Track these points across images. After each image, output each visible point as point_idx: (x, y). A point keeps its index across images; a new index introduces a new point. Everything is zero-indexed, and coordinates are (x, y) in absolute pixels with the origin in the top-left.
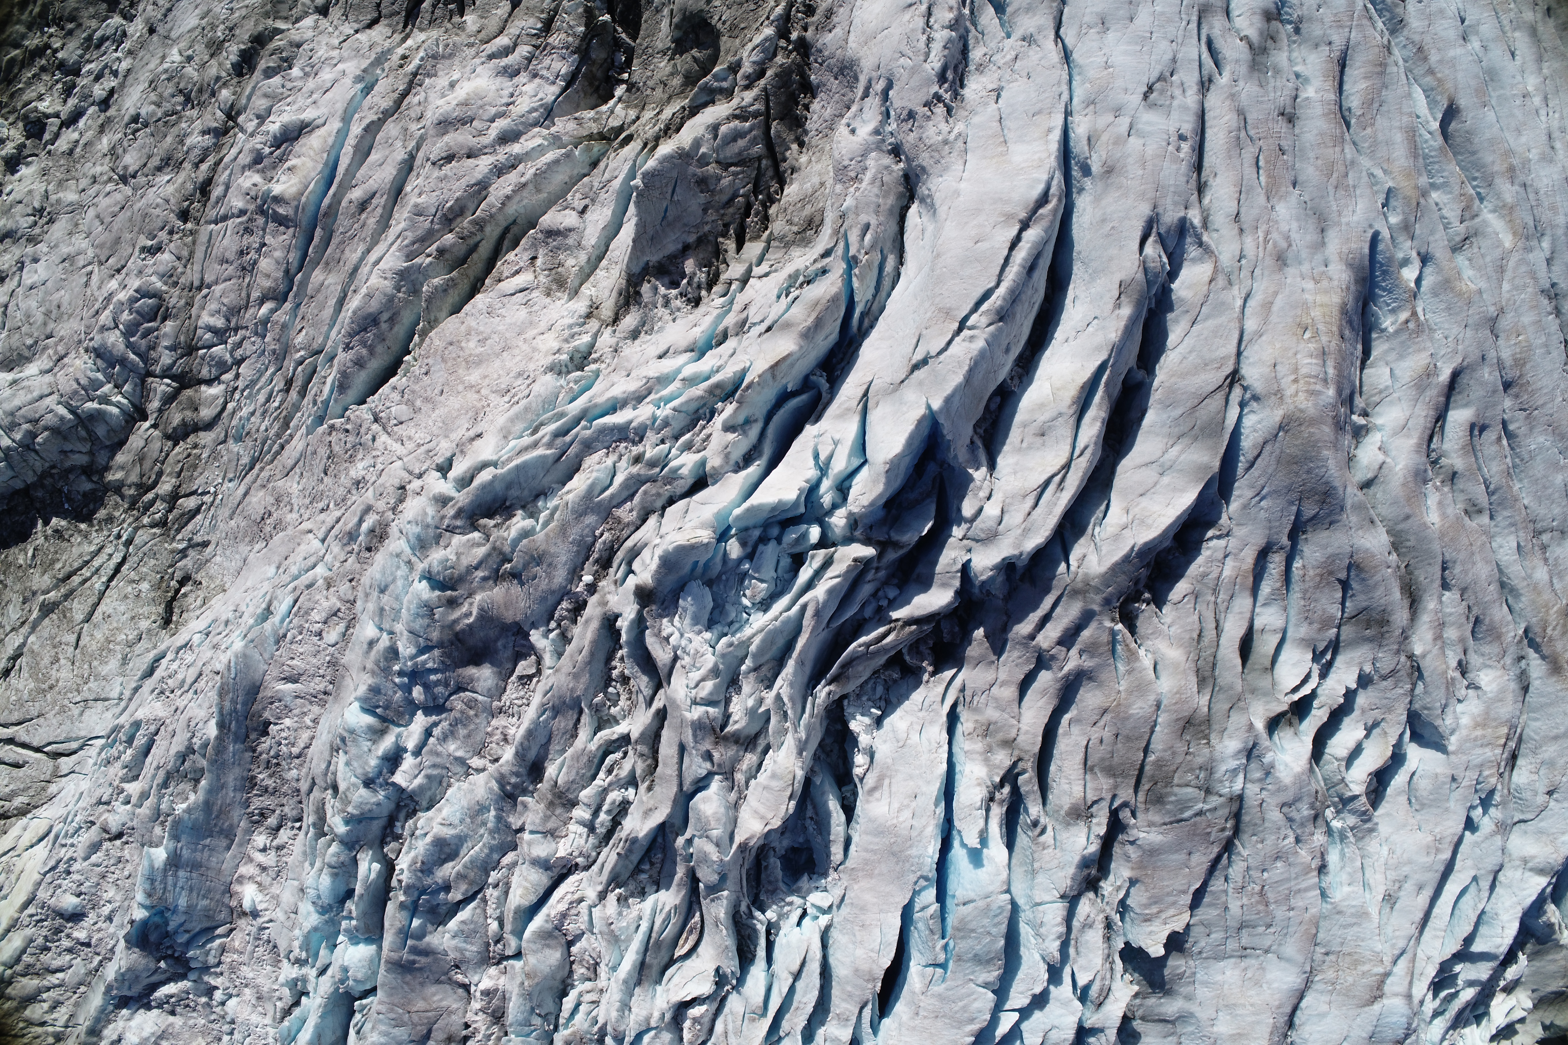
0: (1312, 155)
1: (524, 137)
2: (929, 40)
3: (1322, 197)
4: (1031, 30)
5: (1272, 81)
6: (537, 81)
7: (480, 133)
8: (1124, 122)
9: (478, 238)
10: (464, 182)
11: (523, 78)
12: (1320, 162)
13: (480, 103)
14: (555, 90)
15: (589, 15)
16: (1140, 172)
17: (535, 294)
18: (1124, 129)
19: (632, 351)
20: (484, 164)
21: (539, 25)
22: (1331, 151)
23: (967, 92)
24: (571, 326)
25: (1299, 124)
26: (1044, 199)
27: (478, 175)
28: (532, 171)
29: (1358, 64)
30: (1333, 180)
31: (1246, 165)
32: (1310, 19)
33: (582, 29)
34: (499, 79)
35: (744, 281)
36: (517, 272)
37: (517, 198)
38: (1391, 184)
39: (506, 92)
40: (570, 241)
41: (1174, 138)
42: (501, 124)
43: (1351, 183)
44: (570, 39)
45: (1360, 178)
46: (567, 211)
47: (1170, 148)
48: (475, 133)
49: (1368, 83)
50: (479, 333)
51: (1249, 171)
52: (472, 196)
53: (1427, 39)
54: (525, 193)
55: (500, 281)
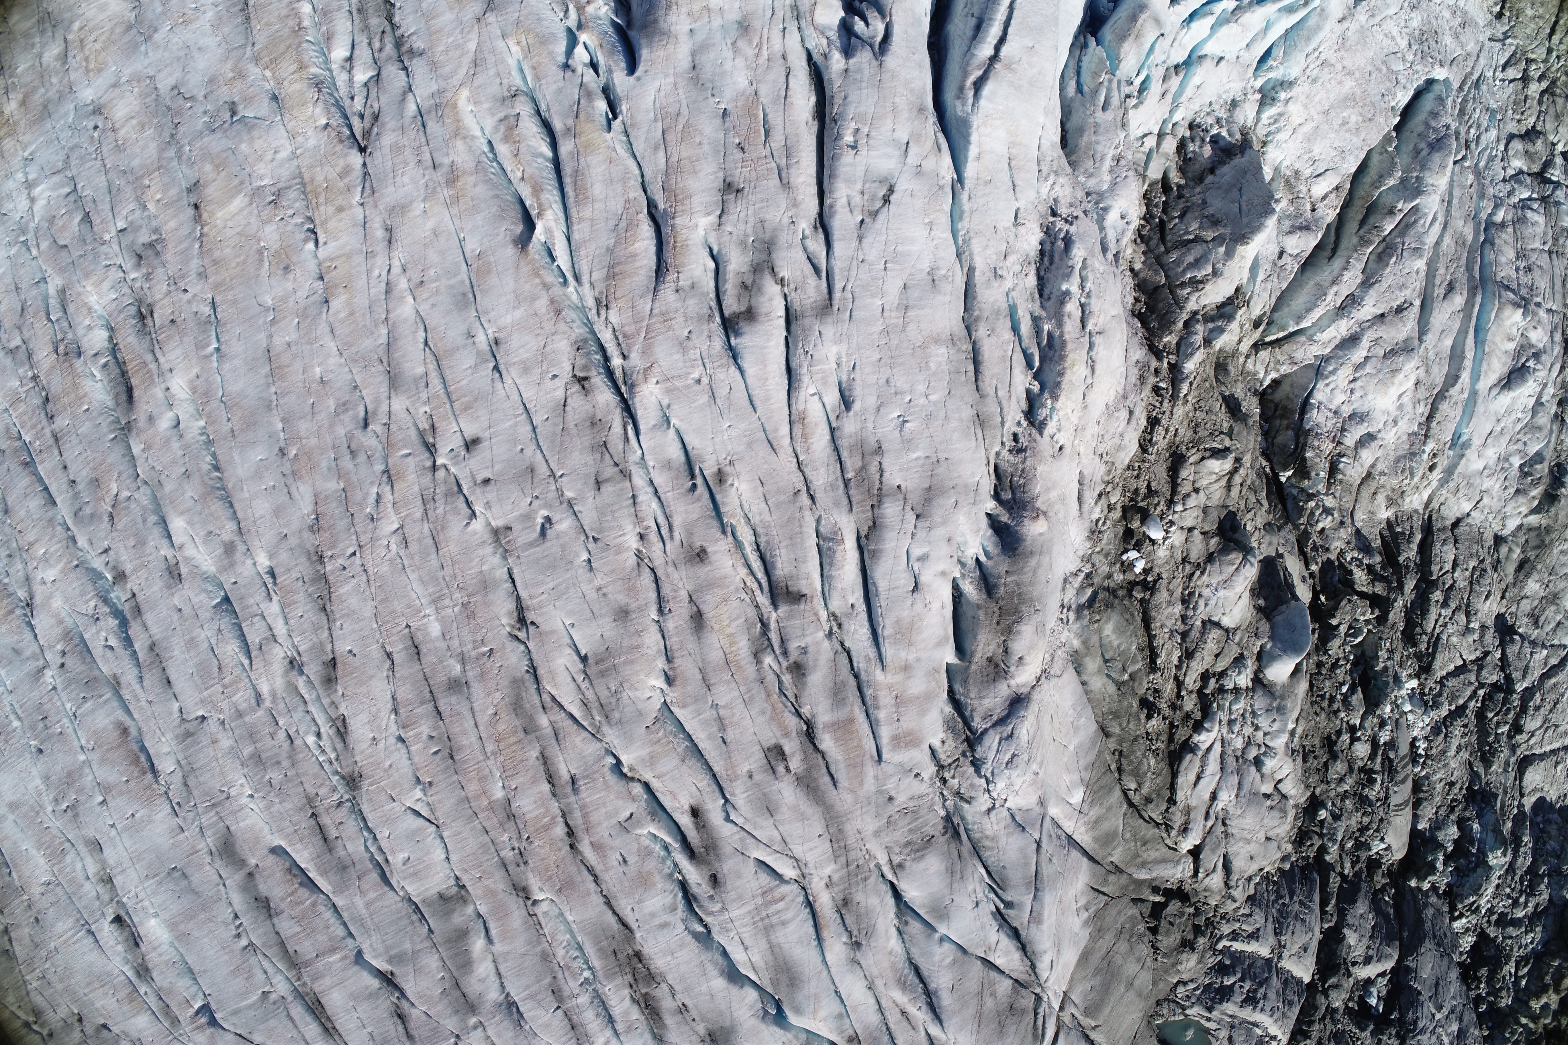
0: (706, 148)
1: (1337, 342)
2: (1082, 287)
3: (695, 102)
4: (996, 284)
5: (750, 231)
6: (1333, 407)
7: (1376, 341)
8: (912, 160)
9: (1361, 232)
10: (1384, 284)
11: (1346, 411)
12: (697, 140)
13: (1381, 376)
14: (1319, 396)
15: (1303, 471)
16: (897, 100)
17: (1307, 172)
18: (913, 150)
19: (1234, 89)
20: (1368, 310)
21: (1341, 466)
22: (684, 154)
23: (1038, 235)
24: (1279, 130)
25: (719, 184)
26: (978, 85)
27: (1373, 292)
28: (1329, 298)
29: (643, 272)
30: (682, 121)
31: (781, 127)
32: (700, 318)
33: (1309, 454)
34: (1365, 409)
35: (1161, 136)
36: (1324, 198)
37: (1335, 273)
38: (608, 136)
39: (1358, 394)
40: (1287, 223)
41: (862, 141)
42: (1358, 355)
43: (660, 124)
44: (1316, 443)
45: (648, 132)
46: (1295, 252)
47: (866, 130)
48: (1380, 342)
49: (631, 249)
50: (1349, 130)
51: (775, 119)
52: (1373, 274)
53: (549, 326)
54: (1330, 278)
55: (1337, 188)
